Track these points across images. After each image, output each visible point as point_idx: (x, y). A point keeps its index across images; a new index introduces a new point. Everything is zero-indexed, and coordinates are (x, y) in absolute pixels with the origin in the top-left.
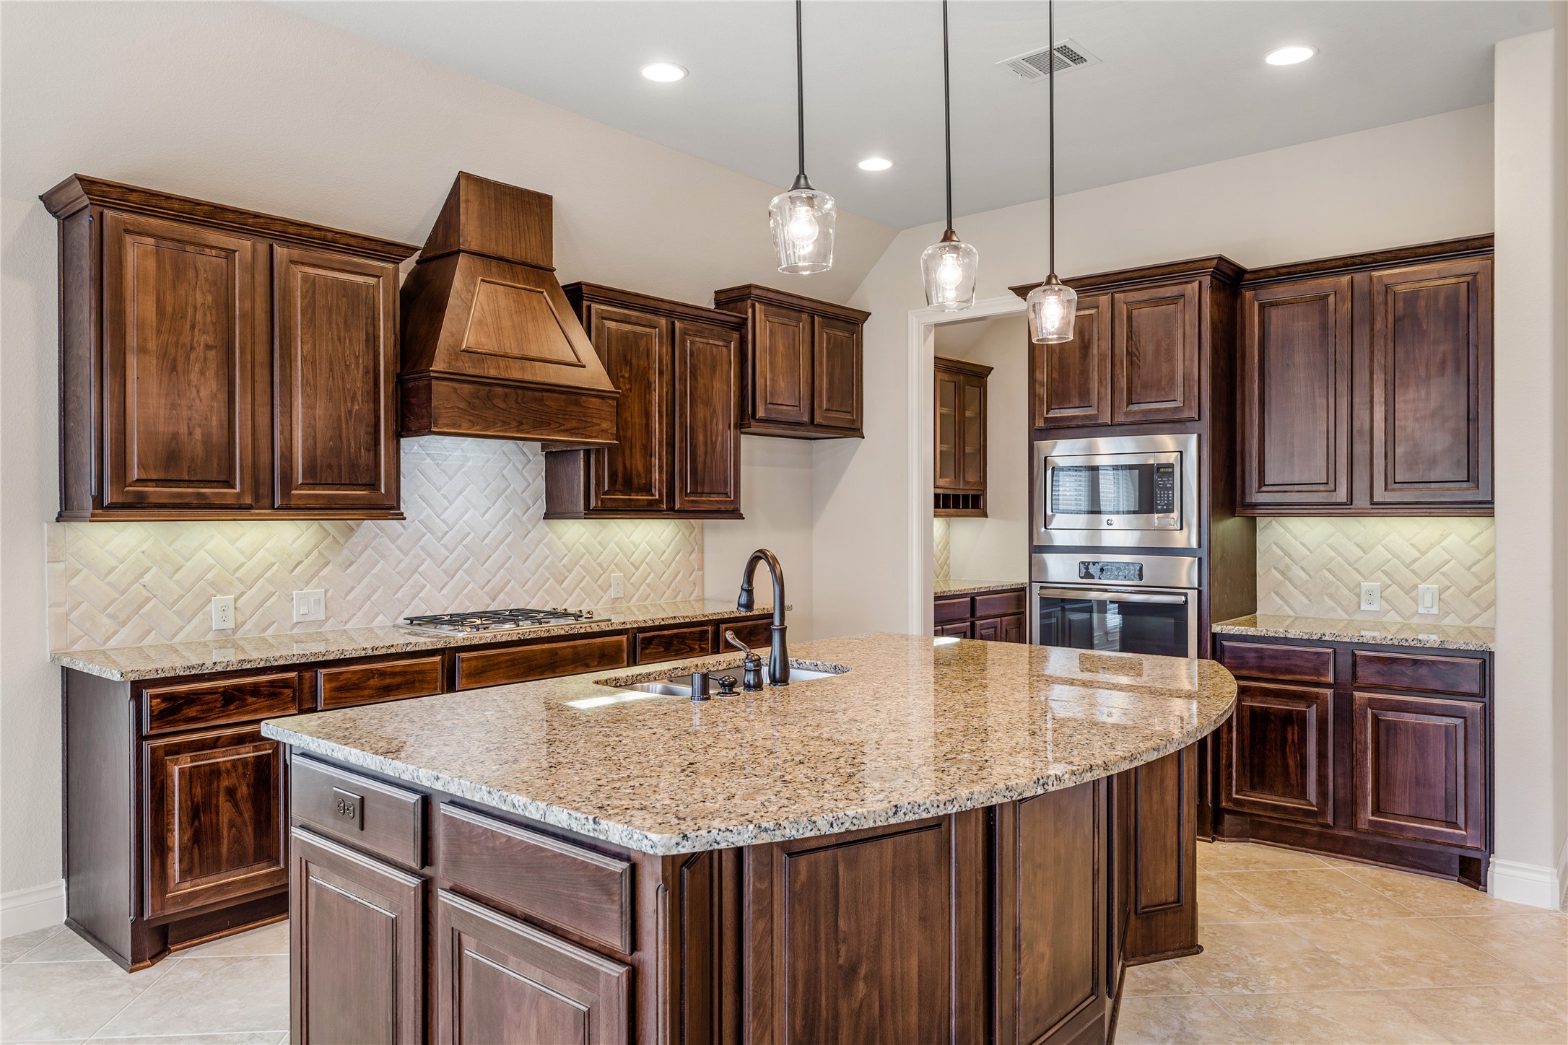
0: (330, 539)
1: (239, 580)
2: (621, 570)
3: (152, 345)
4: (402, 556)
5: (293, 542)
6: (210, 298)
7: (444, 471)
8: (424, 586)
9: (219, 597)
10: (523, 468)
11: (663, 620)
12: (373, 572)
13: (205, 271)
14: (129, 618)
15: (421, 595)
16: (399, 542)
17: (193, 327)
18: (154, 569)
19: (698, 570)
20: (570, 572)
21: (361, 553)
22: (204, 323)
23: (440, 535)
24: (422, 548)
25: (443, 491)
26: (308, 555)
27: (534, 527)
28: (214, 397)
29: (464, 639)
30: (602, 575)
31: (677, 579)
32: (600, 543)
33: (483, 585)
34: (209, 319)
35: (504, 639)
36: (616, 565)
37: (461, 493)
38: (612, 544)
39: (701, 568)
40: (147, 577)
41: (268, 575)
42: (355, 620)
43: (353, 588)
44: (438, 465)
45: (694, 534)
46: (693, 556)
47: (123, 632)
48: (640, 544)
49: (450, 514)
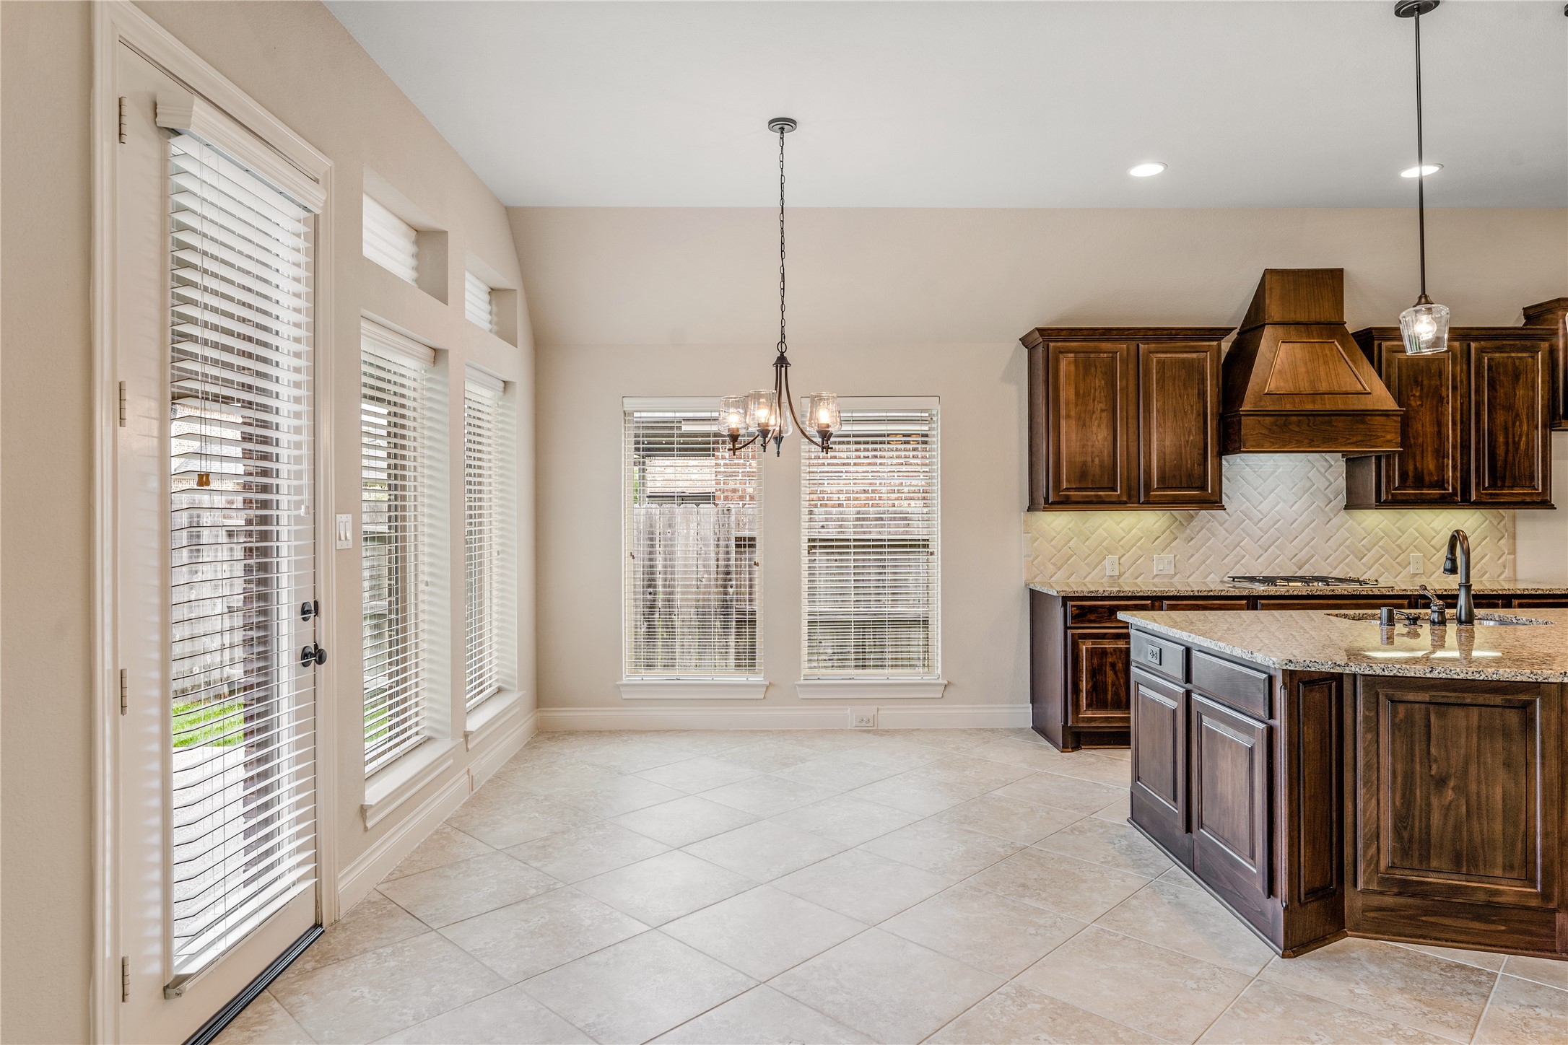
0: (1177, 523)
1: (1121, 546)
2: (1420, 551)
3: (1073, 413)
4: (1228, 535)
5: (1154, 525)
6: (1103, 382)
7: (1259, 476)
8: (1244, 556)
9: (1110, 556)
10: (1326, 472)
12: (1207, 545)
13: (1101, 367)
14: (1062, 566)
15: (1242, 562)
16: (1225, 526)
17: (1094, 400)
18: (1075, 538)
19: (1508, 554)
20: (1369, 551)
21: (1199, 532)
22: (1100, 398)
23: (1257, 521)
24: (1242, 529)
25: (1259, 490)
27: (1335, 515)
28: (1105, 439)
29: (1263, 591)
30: (1400, 554)
31: (1483, 561)
32: (1399, 529)
33: (1291, 557)
34: (1102, 394)
35: (1295, 593)
36: (1415, 546)
37: (1273, 491)
38: (1411, 530)
39: (1513, 552)
40: (1071, 543)
41: (1139, 544)
42: (1194, 576)
43: (1193, 555)
44: (1254, 472)
45: (1503, 522)
46: (1502, 541)
47: (1059, 573)
48: (1441, 530)
49: (1264, 506)
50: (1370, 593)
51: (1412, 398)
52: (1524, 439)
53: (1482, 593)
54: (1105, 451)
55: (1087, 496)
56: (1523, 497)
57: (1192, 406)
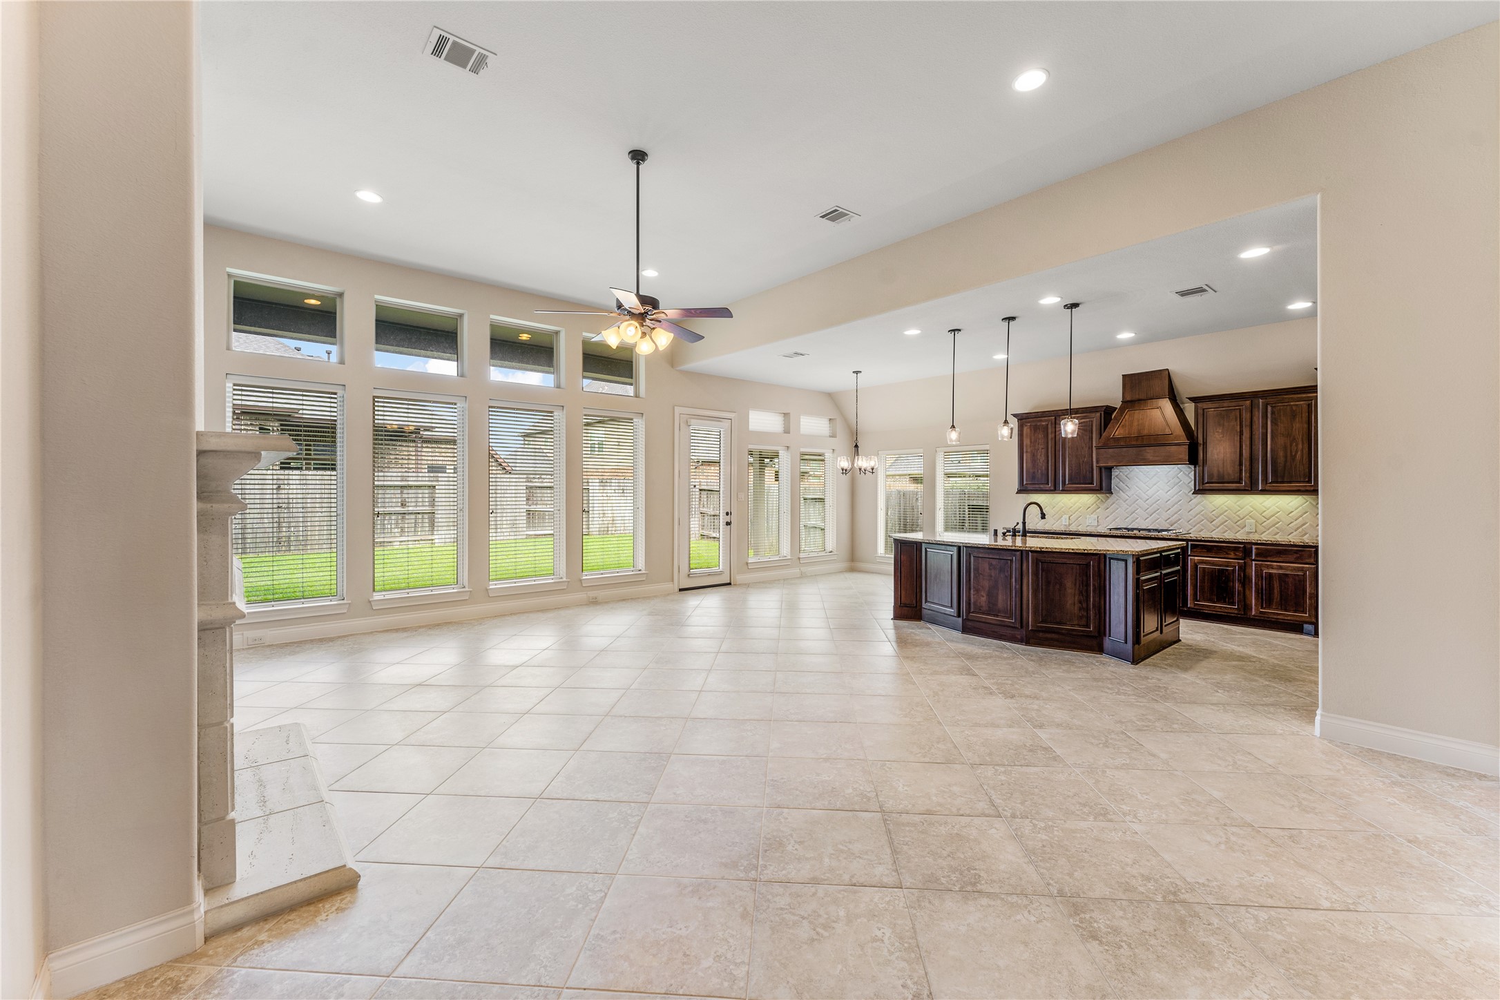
0: (1100, 500)
2: (1253, 519)
3: (1029, 451)
5: (1087, 502)
6: (1043, 436)
9: (1065, 516)
13: (1042, 430)
17: (1038, 444)
26: (1092, 505)
28: (1044, 461)
30: (1239, 521)
31: (1304, 527)
32: (1239, 506)
34: (1042, 441)
36: (1250, 516)
38: (1248, 506)
41: (1080, 510)
43: (1108, 516)
48: (1270, 508)
49: (1150, 493)
51: (1216, 433)
52: (1299, 453)
54: (1044, 467)
55: (1035, 487)
57: (1086, 444)
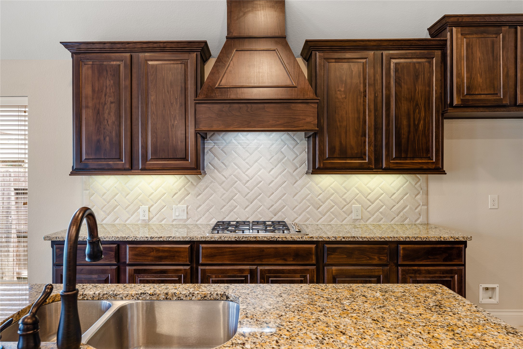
0: (190, 183)
1: (151, 199)
3: (90, 105)
4: (225, 192)
5: (173, 185)
6: (112, 82)
7: (247, 151)
8: (237, 206)
9: (143, 206)
10: (294, 148)
11: (344, 238)
12: (210, 199)
13: (110, 71)
14: (110, 213)
15: (234, 210)
16: (223, 185)
17: (105, 95)
18: (119, 194)
19: (423, 205)
20: (323, 203)
21: (204, 190)
22: (110, 93)
23: (245, 182)
24: (235, 188)
25: (247, 161)
26: (180, 190)
27: (300, 178)
28: (114, 123)
30: (345, 205)
31: (405, 210)
32: (345, 188)
33: (269, 207)
34: (112, 90)
36: (356, 200)
37: (256, 161)
38: (354, 188)
39: (427, 204)
40: (117, 197)
41: (163, 198)
42: (201, 220)
43: (200, 206)
44: (243, 148)
45: (419, 183)
46: (419, 197)
47: (108, 218)
48: (374, 189)
49: (250, 172)
50: (284, 239)
51: (338, 92)
52: (422, 122)
53: (372, 240)
54: (114, 132)
55: (101, 165)
56: (421, 166)
57: (176, 99)
